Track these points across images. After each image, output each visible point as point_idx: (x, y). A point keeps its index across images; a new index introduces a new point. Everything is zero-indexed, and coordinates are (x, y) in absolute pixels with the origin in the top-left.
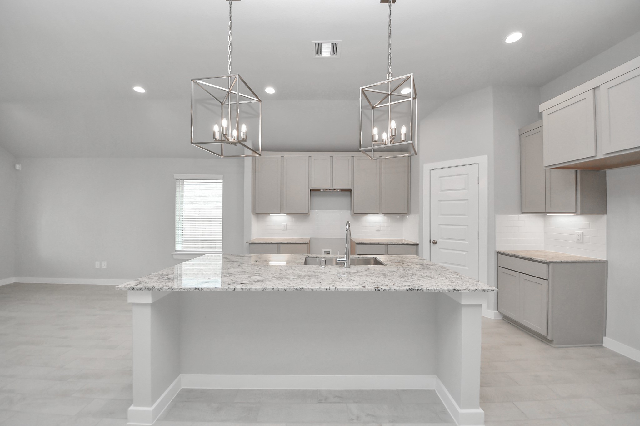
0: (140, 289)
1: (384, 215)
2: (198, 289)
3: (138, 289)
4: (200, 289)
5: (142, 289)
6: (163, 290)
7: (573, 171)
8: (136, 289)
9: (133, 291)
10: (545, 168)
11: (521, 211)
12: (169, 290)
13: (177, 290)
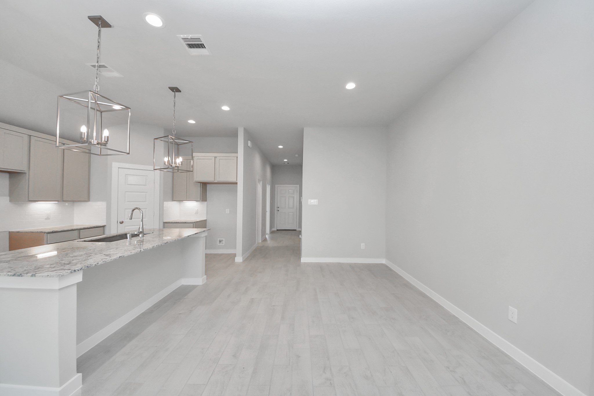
0: (81, 269)
1: (57, 202)
2: (122, 256)
3: (79, 270)
4: (123, 256)
5: (83, 269)
6: (99, 264)
7: (200, 183)
8: (77, 270)
9: (75, 273)
10: (194, 181)
11: (172, 200)
12: (103, 263)
13: (109, 261)
